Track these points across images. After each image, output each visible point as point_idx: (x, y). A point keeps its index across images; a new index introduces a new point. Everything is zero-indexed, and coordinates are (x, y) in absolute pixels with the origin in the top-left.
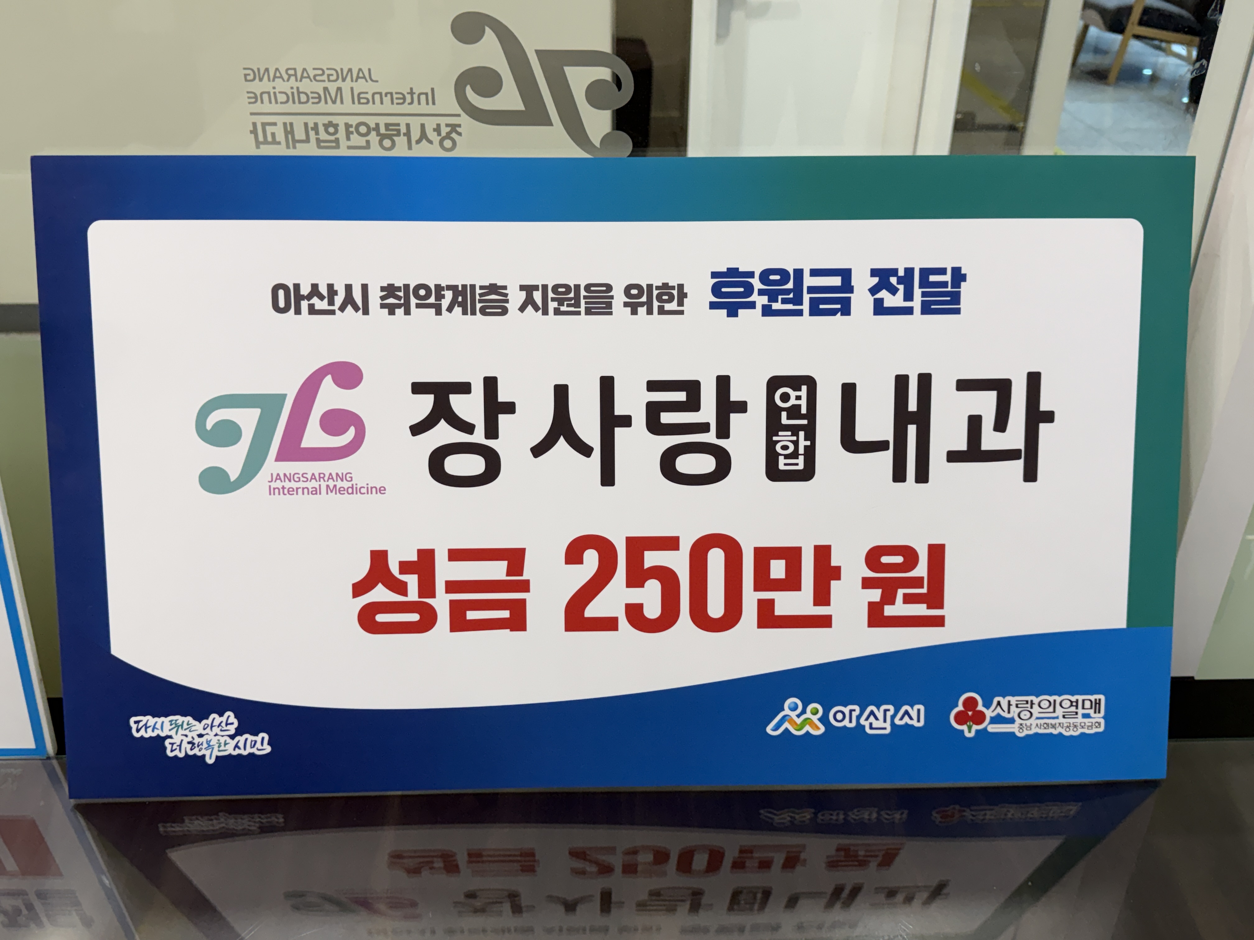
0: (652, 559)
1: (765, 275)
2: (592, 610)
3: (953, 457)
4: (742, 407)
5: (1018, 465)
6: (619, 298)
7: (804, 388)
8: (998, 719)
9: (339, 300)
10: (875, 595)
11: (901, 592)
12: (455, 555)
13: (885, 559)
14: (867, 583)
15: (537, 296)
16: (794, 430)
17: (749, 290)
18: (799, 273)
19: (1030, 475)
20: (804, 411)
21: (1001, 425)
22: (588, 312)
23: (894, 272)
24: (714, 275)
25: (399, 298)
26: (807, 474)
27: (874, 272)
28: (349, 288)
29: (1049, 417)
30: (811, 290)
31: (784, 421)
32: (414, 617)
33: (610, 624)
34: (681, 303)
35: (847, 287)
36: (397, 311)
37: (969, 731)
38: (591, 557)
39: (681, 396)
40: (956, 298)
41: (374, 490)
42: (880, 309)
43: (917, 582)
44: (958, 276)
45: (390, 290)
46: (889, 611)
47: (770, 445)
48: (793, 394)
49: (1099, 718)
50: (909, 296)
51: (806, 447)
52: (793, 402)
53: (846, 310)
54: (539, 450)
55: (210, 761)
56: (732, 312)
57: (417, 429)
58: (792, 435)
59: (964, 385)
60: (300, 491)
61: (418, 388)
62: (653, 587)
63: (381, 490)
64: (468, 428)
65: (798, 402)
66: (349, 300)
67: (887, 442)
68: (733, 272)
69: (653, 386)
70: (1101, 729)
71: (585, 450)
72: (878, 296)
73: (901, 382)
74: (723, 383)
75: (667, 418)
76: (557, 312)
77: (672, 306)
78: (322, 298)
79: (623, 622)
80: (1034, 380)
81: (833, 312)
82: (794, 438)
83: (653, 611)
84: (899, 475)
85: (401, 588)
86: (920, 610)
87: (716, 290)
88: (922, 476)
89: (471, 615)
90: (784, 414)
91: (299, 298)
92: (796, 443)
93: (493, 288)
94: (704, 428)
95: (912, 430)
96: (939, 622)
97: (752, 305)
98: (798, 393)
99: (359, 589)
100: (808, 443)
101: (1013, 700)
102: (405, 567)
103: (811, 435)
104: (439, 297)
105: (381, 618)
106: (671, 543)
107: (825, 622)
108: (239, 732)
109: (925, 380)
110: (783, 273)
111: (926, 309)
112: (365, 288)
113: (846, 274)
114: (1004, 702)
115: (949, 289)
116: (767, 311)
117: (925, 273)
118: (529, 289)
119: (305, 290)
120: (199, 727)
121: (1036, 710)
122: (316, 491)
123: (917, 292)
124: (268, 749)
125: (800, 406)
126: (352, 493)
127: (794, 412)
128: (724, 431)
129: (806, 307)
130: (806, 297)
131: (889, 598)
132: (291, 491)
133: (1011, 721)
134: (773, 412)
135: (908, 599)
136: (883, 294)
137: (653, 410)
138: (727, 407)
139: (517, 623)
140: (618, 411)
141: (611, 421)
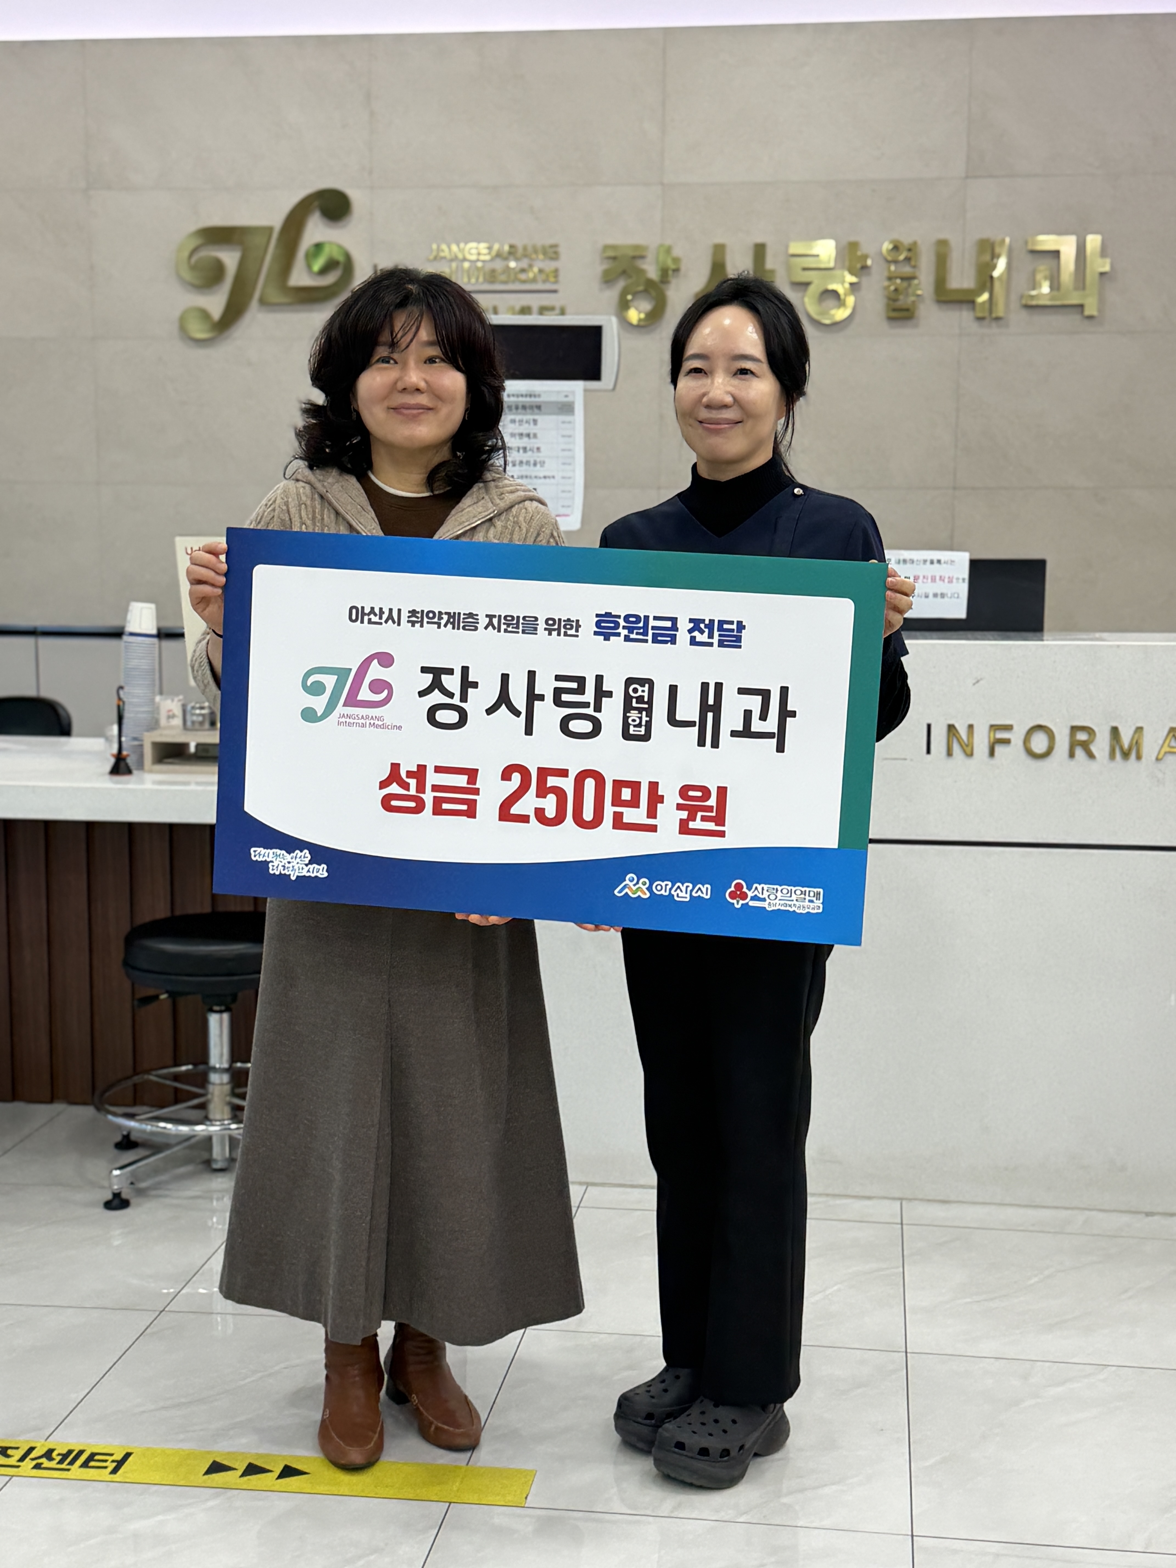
0: (552, 781)
1: (626, 618)
2: (515, 810)
3: (734, 734)
4: (609, 694)
5: (774, 741)
6: (542, 625)
7: (647, 685)
8: (754, 898)
9: (385, 616)
10: (684, 815)
11: (700, 814)
12: (438, 769)
13: (691, 793)
14: (680, 807)
15: (495, 621)
16: (640, 710)
17: (617, 625)
18: (647, 618)
19: (780, 748)
20: (646, 699)
21: (763, 717)
22: (524, 632)
23: (703, 621)
24: (597, 615)
25: (418, 617)
26: (646, 737)
27: (691, 620)
28: (391, 610)
29: (793, 714)
30: (653, 628)
31: (634, 704)
32: (412, 804)
33: (524, 819)
34: (577, 631)
35: (674, 627)
36: (416, 625)
37: (738, 904)
38: (516, 777)
39: (574, 685)
40: (739, 639)
41: (395, 728)
42: (693, 642)
43: (710, 809)
44: (741, 626)
45: (413, 613)
46: (692, 825)
47: (625, 718)
48: (640, 689)
49: (819, 903)
50: (711, 636)
51: (646, 721)
52: (640, 693)
53: (673, 641)
54: (490, 711)
55: (293, 878)
56: (607, 638)
57: (422, 694)
58: (639, 713)
59: (742, 691)
60: (355, 724)
61: (424, 670)
62: (552, 798)
63: (400, 728)
64: (451, 695)
65: (642, 694)
66: (390, 617)
67: (695, 722)
68: (608, 614)
69: (558, 678)
70: (821, 911)
71: (517, 713)
72: (693, 634)
73: (705, 686)
74: (599, 679)
75: (565, 697)
76: (506, 631)
77: (573, 632)
78: (375, 615)
79: (533, 818)
80: (784, 691)
81: (666, 642)
82: (640, 715)
83: (551, 813)
84: (701, 742)
85: (406, 786)
86: (711, 826)
87: (598, 624)
88: (715, 744)
89: (445, 806)
90: (634, 700)
91: (363, 614)
92: (640, 718)
93: (471, 615)
94: (586, 705)
95: (710, 715)
96: (722, 834)
97: (619, 635)
98: (643, 689)
99: (383, 785)
100: (648, 719)
101: (766, 887)
102: (410, 774)
103: (649, 713)
104: (440, 618)
105: (394, 803)
106: (564, 773)
107: (653, 829)
108: (311, 862)
109: (719, 686)
110: (637, 617)
111: (721, 644)
112: (399, 610)
113: (674, 620)
114: (760, 887)
115: (735, 633)
116: (627, 639)
117: (721, 623)
118: (490, 617)
119: (367, 611)
120: (288, 857)
121: (779, 894)
122: (363, 726)
123: (716, 634)
124: (326, 874)
125: (643, 697)
126: (383, 728)
127: (640, 699)
128: (598, 708)
129: (650, 638)
130: (650, 632)
131: (692, 817)
132: (349, 724)
133: (764, 900)
134: (628, 699)
135: (703, 819)
136: (696, 634)
137: (558, 692)
138: (601, 693)
139: (471, 813)
140: (537, 691)
141: (533, 697)
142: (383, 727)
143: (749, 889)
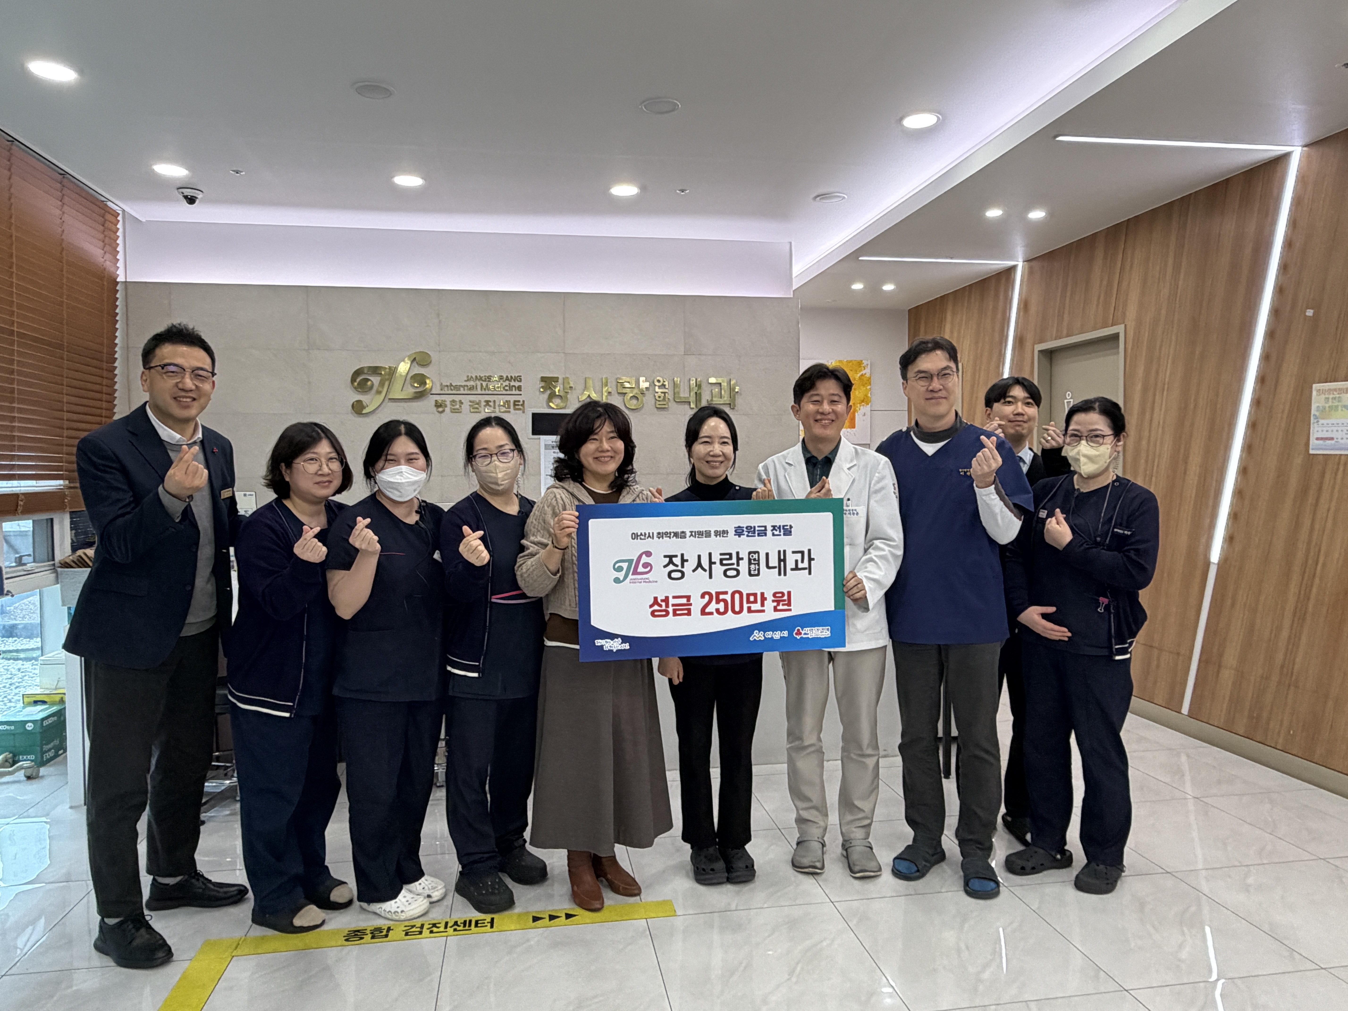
0: (721, 597)
1: (747, 528)
2: (707, 610)
3: (792, 569)
4: (742, 559)
5: (807, 571)
6: (713, 534)
7: (757, 554)
8: (805, 634)
9: (647, 536)
10: (775, 604)
11: (781, 603)
12: (674, 597)
13: (777, 595)
14: (773, 601)
15: (693, 534)
16: (755, 564)
17: (743, 531)
18: (755, 527)
19: (810, 573)
20: (757, 559)
21: (802, 561)
22: (706, 537)
23: (776, 526)
24: (735, 528)
25: (661, 535)
26: (758, 575)
27: (772, 526)
28: (649, 533)
29: (813, 559)
30: (758, 531)
31: (752, 562)
32: (664, 613)
33: (711, 613)
34: (727, 534)
35: (766, 530)
36: (660, 538)
37: (798, 637)
38: (707, 597)
39: (728, 557)
40: (791, 532)
42: (773, 535)
43: (784, 601)
44: (791, 527)
45: (659, 533)
46: (779, 608)
47: (749, 568)
49: (829, 633)
50: (780, 532)
51: (758, 568)
54: (694, 571)
55: (614, 651)
56: (739, 536)
57: (665, 566)
59: (794, 552)
60: (637, 582)
61: (665, 556)
62: (722, 604)
63: (656, 582)
64: (677, 566)
65: (755, 557)
66: (649, 536)
67: (777, 566)
68: (739, 527)
69: (721, 554)
70: (829, 636)
71: (705, 570)
73: (779, 552)
74: (738, 553)
75: (724, 562)
76: (698, 537)
77: (725, 535)
78: (643, 536)
79: (715, 613)
80: (809, 551)
81: (762, 536)
83: (722, 610)
84: (780, 574)
85: (661, 606)
86: (786, 607)
87: (736, 531)
88: (785, 574)
89: (678, 612)
90: (752, 560)
91: (638, 536)
92: (755, 567)
93: (683, 532)
94: (733, 564)
95: (782, 563)
96: (790, 610)
97: (744, 535)
98: (755, 555)
99: (651, 606)
101: (809, 629)
102: (662, 601)
103: (759, 565)
104: (670, 534)
105: (656, 613)
106: (726, 593)
107: (763, 611)
108: (622, 643)
109: (785, 551)
110: (751, 527)
111: (784, 534)
112: (653, 533)
113: (765, 527)
114: (806, 629)
115: (789, 530)
116: (748, 536)
117: (784, 526)
118: (691, 532)
119: (639, 534)
120: (612, 642)
121: (814, 631)
122: (641, 582)
123: (782, 530)
124: (628, 647)
127: (755, 560)
128: (738, 565)
129: (756, 535)
131: (778, 605)
132: (635, 582)
133: (808, 634)
134: (750, 560)
135: (783, 605)
136: (774, 531)
137: (721, 560)
138: (739, 559)
139: (689, 613)
140: (713, 560)
141: (711, 563)
142: (650, 582)
143: (802, 630)
